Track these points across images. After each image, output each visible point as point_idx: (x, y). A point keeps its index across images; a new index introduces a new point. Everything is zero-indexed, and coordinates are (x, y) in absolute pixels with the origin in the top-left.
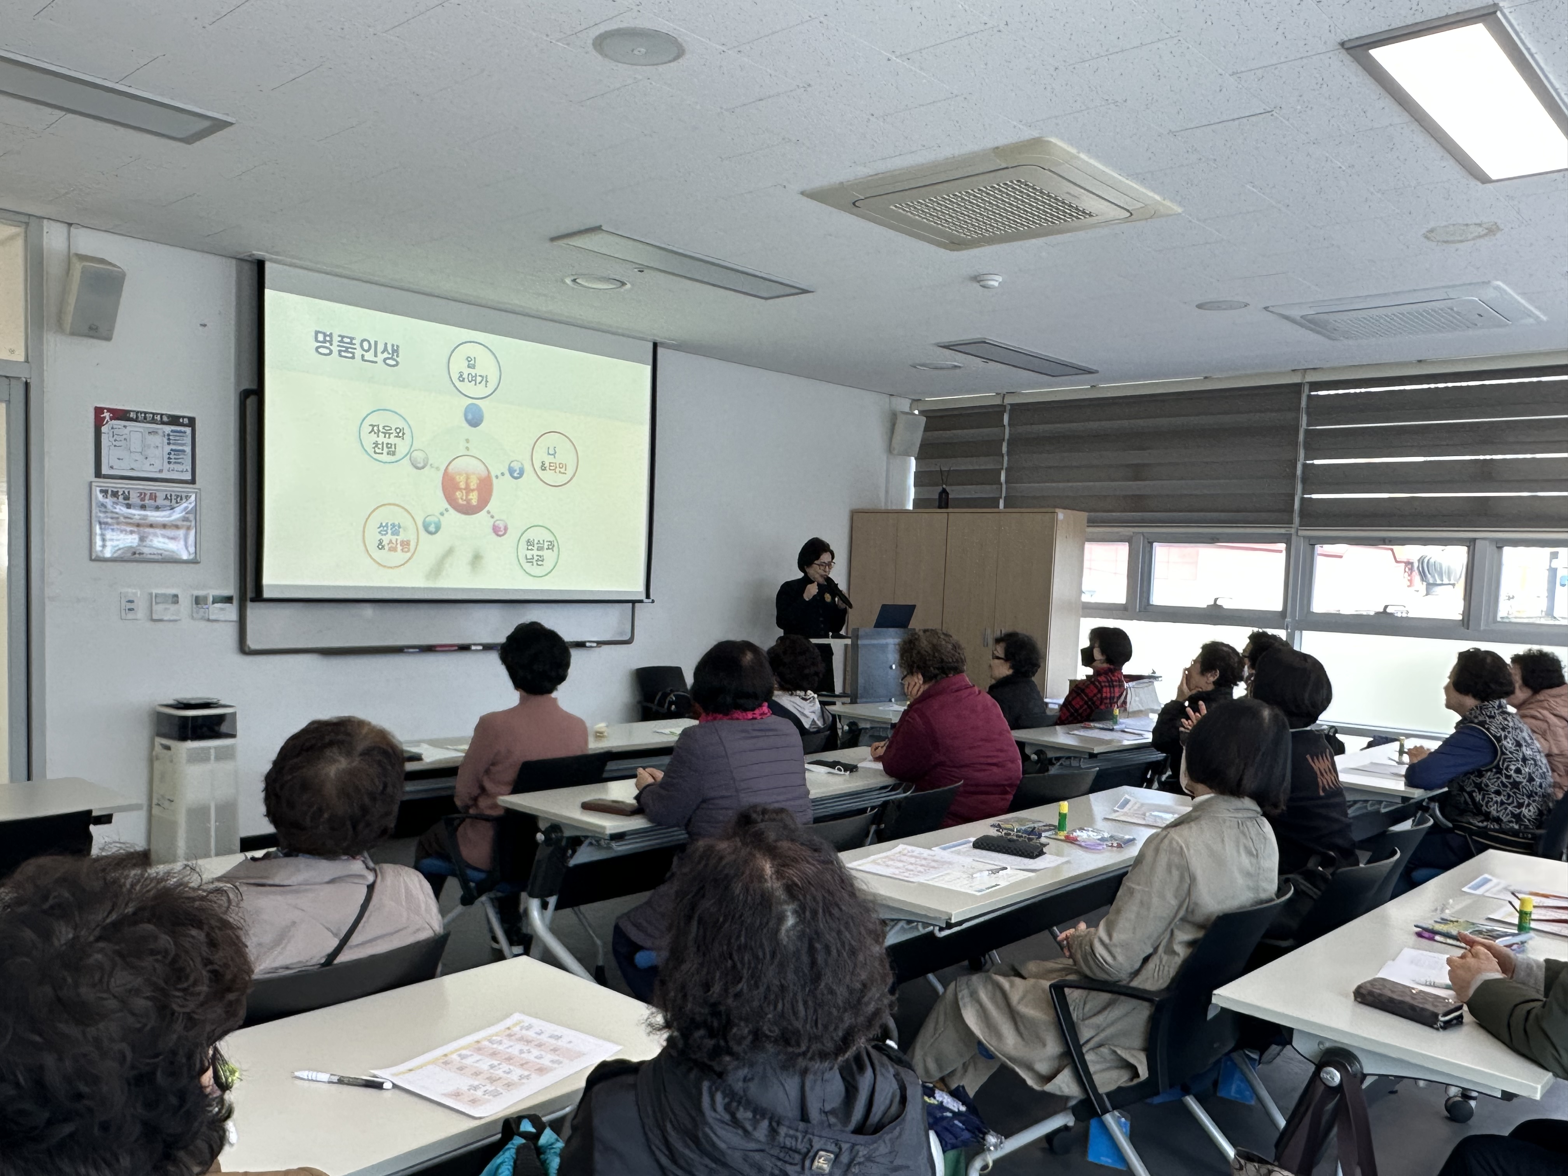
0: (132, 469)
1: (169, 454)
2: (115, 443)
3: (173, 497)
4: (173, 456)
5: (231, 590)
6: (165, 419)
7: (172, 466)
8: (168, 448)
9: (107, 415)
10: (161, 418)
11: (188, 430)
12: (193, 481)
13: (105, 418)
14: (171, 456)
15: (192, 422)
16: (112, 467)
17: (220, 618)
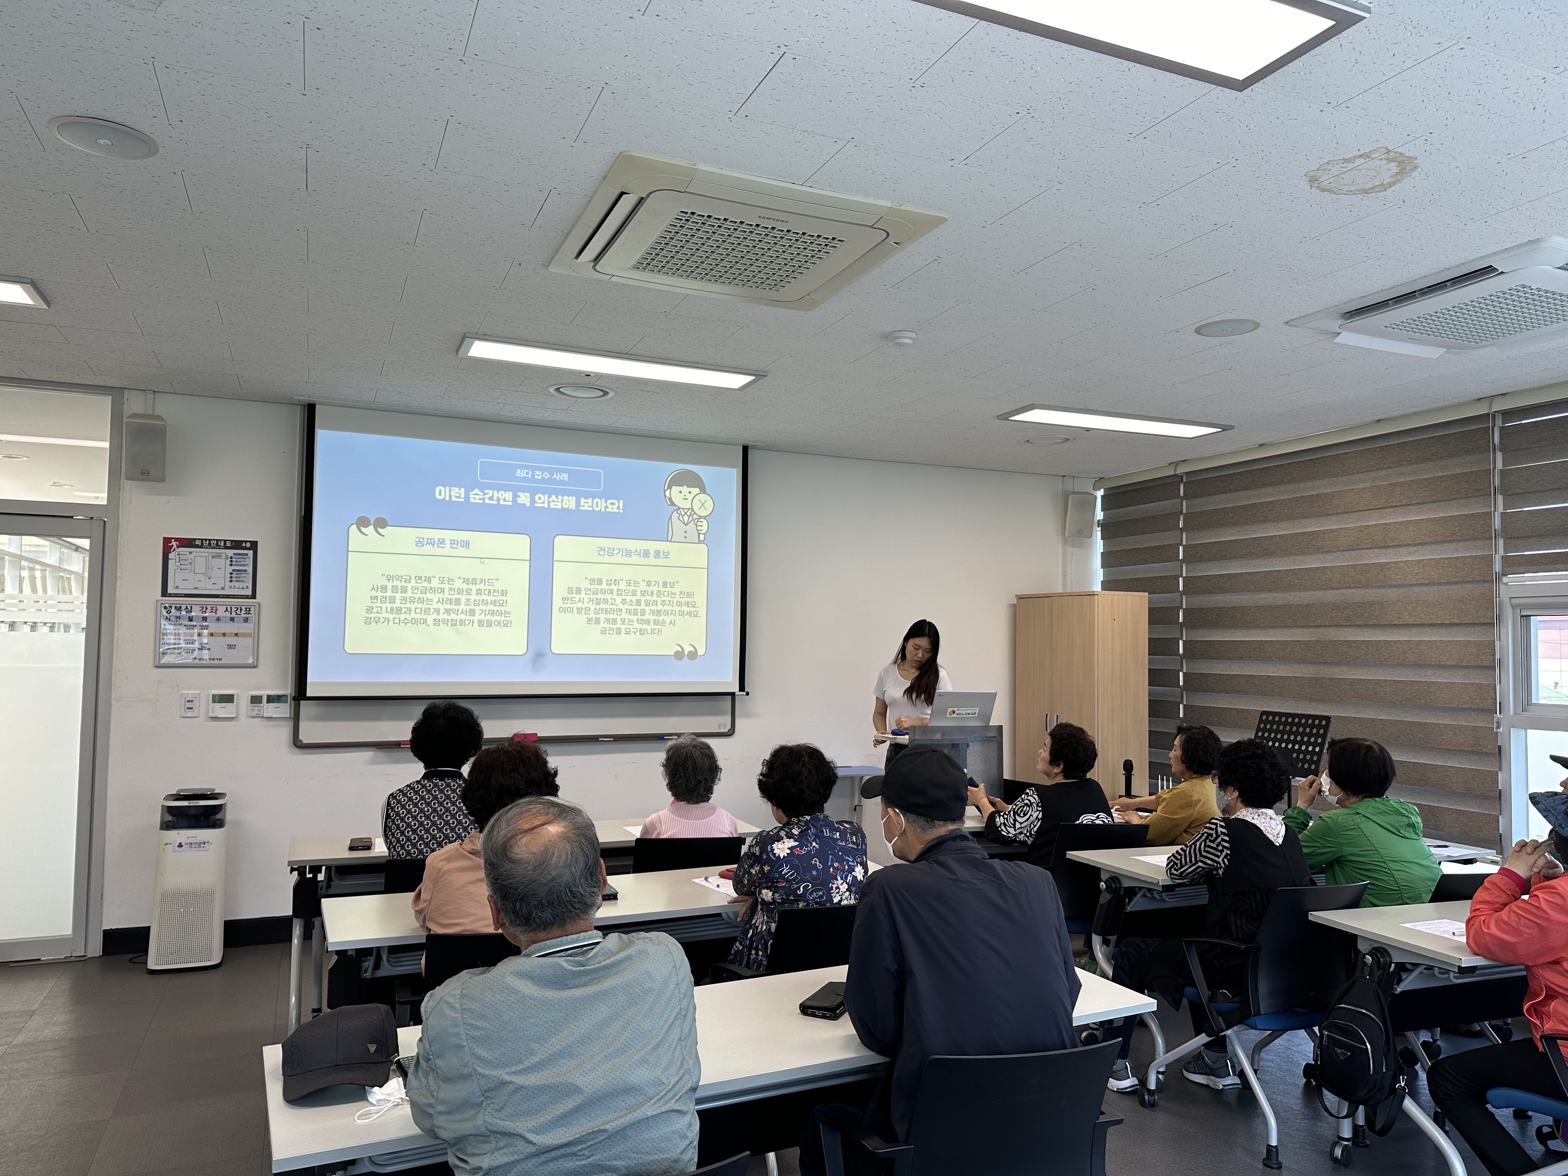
0: (196, 588)
1: (231, 574)
2: (180, 567)
3: (234, 609)
4: (235, 575)
5: (290, 689)
6: (228, 544)
7: (233, 584)
8: (230, 569)
9: (174, 543)
10: (225, 543)
11: (250, 553)
12: (254, 596)
13: (172, 546)
14: (233, 575)
15: (254, 546)
16: (177, 587)
17: (274, 716)
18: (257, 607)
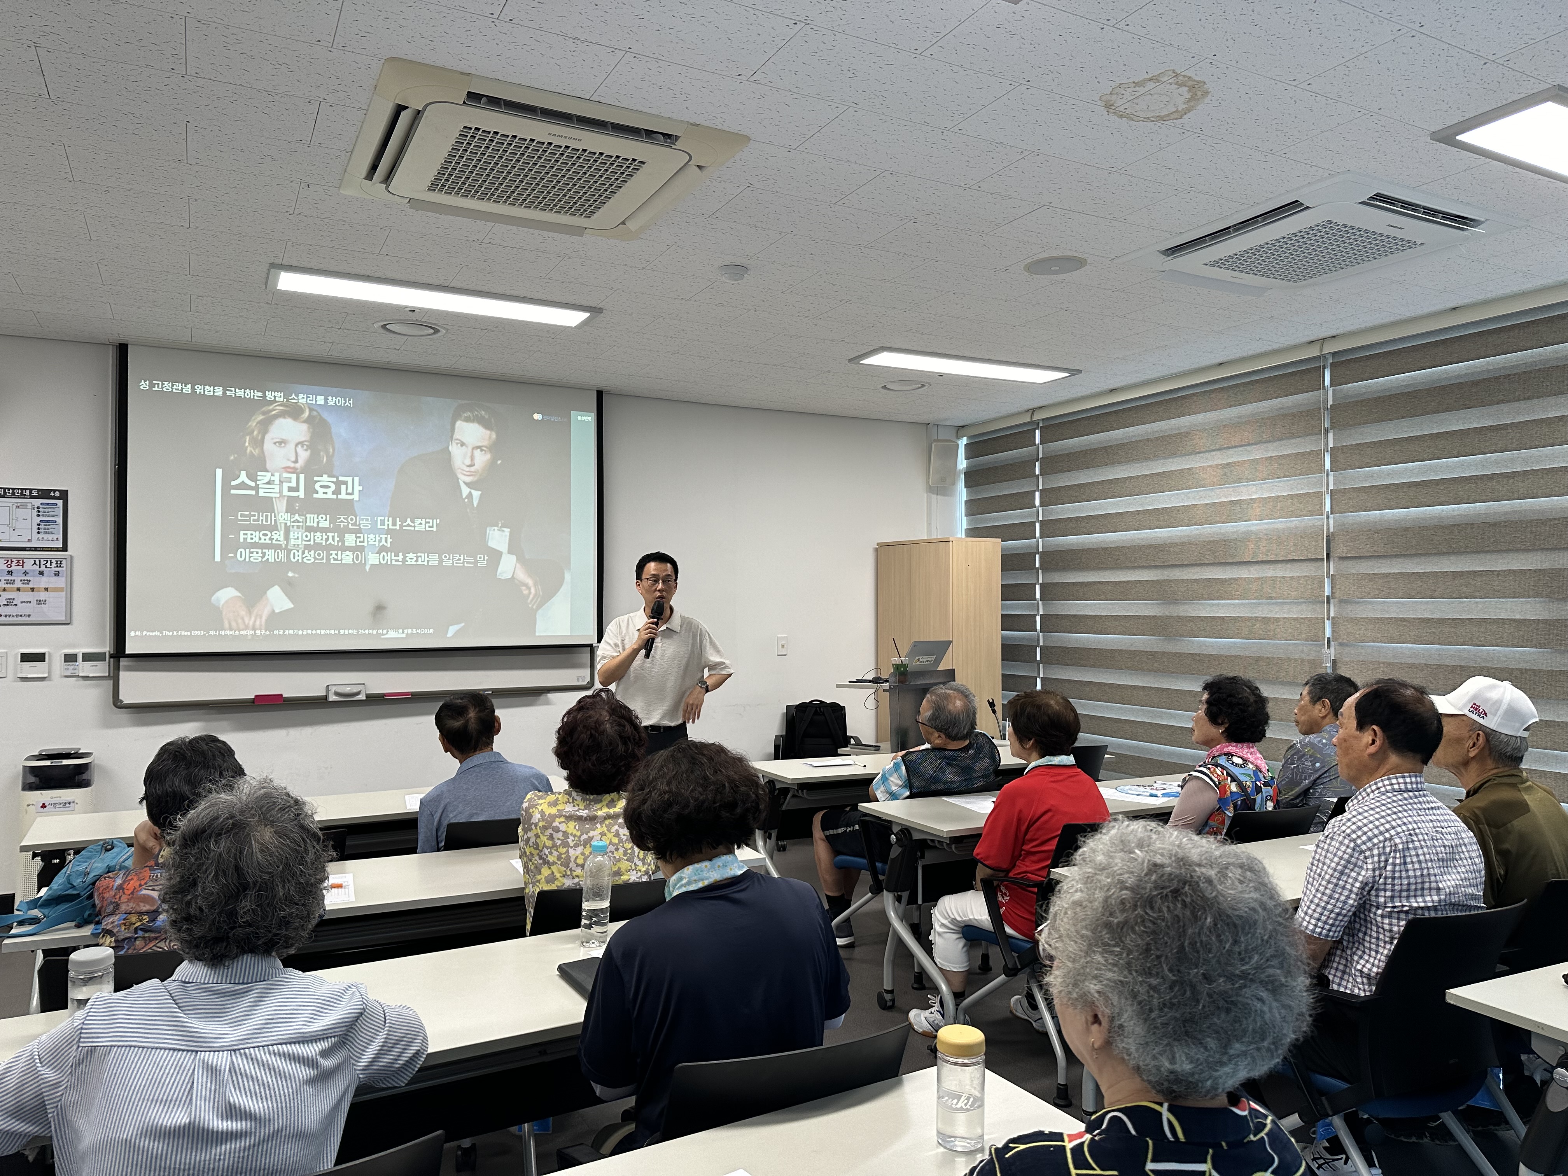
3: (43, 562)
4: (43, 527)
5: (106, 647)
6: (34, 494)
7: (40, 536)
8: (37, 520)
10: (30, 492)
11: (60, 503)
12: (65, 548)
14: (40, 527)
15: (64, 495)
17: (91, 675)
18: (69, 560)
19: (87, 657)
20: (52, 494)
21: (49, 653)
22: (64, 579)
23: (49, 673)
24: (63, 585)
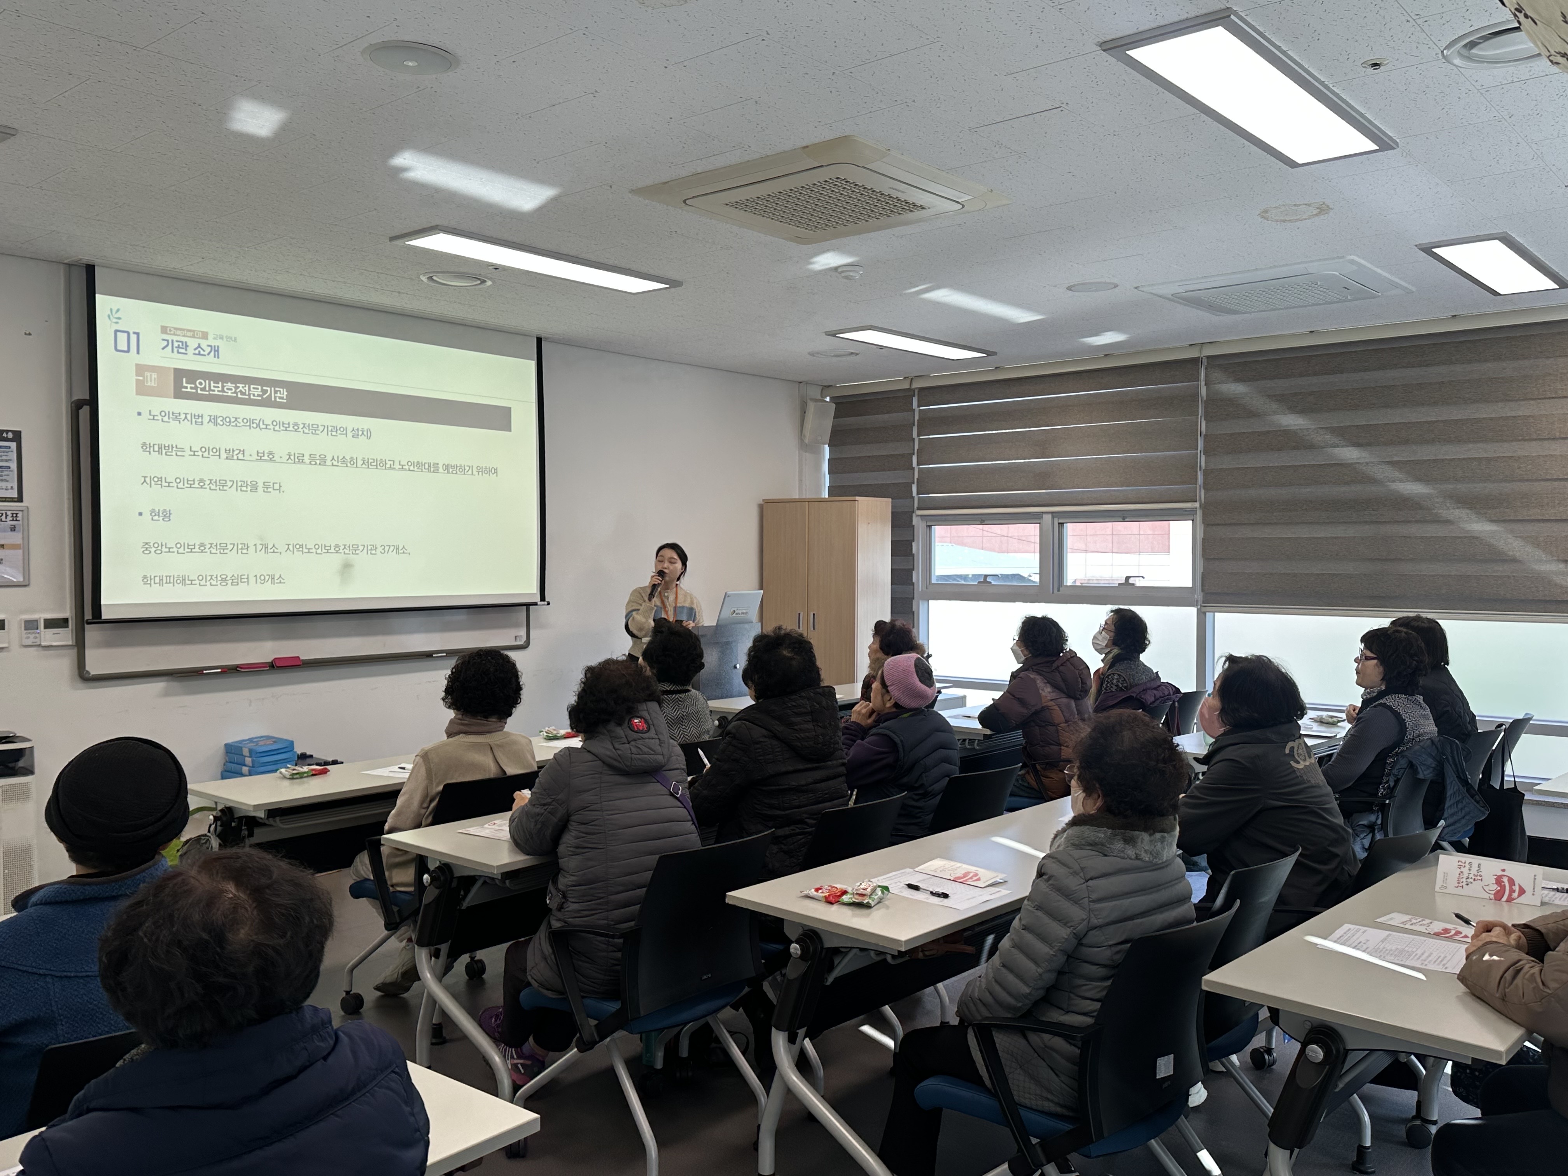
5: (67, 612)
11: (13, 445)
12: (20, 499)
15: (17, 436)
17: (54, 644)
18: (25, 513)
19: (50, 624)
20: (5, 435)
21: (9, 622)
22: (20, 535)
23: (9, 643)
24: (20, 542)
